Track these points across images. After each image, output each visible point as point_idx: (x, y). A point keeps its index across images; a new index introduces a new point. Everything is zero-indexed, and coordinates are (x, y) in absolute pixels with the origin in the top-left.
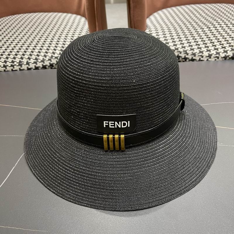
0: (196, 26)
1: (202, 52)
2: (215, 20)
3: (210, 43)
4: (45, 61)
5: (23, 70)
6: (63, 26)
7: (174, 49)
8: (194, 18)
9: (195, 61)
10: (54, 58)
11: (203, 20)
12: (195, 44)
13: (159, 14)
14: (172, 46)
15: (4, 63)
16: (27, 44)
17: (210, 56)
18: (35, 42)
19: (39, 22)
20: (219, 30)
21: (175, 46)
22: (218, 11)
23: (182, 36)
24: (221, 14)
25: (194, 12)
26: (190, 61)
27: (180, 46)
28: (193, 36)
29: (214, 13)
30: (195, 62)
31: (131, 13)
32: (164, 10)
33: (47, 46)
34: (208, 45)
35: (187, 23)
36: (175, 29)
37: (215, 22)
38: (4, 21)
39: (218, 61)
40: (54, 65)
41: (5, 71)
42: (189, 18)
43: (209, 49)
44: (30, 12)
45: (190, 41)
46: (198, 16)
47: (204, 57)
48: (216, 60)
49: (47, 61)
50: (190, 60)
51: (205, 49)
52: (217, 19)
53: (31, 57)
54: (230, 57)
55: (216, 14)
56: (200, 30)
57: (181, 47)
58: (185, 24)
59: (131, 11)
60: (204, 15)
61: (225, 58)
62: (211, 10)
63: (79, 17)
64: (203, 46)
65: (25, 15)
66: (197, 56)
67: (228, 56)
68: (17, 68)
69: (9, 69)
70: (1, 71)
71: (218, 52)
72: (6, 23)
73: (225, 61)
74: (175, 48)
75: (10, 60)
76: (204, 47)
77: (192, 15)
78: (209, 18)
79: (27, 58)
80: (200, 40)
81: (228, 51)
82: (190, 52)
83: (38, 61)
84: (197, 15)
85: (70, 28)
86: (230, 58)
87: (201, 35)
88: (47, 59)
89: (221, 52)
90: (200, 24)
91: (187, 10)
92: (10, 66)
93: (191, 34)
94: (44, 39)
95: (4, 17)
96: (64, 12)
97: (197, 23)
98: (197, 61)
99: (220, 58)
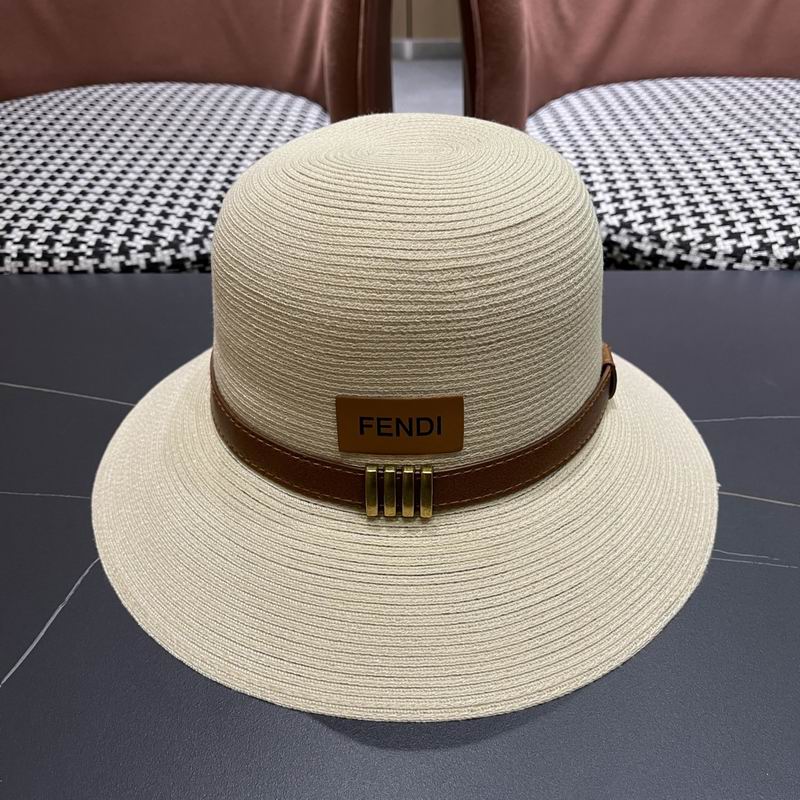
0: (692, 150)
1: (712, 240)
2: (758, 134)
3: (738, 209)
4: (184, 244)
6: (246, 132)
7: (618, 224)
8: (687, 124)
9: (687, 267)
11: (717, 131)
12: (687, 210)
13: (567, 104)
14: (612, 215)
15: (46, 247)
16: (124, 187)
18: (150, 179)
19: (167, 112)
20: (771, 170)
21: (620, 217)
22: (767, 104)
23: (646, 183)
24: (779, 113)
25: (688, 103)
26: (669, 269)
27: (639, 216)
28: (682, 184)
29: (754, 109)
30: (687, 272)
31: (477, 99)
32: (586, 93)
33: (191, 194)
34: (733, 216)
35: (663, 140)
36: (623, 159)
37: (758, 140)
38: (51, 104)
39: (764, 272)
41: (45, 270)
42: (668, 123)
43: (734, 231)
44: (140, 81)
45: (673, 200)
46: (701, 117)
47: (720, 256)
48: (757, 268)
49: (189, 245)
50: (669, 265)
51: (723, 231)
52: (765, 131)
53: (134, 230)
55: (760, 113)
56: (705, 167)
57: (641, 220)
58: (655, 143)
59: (477, 94)
60: (720, 115)
62: (743, 100)
63: (301, 102)
64: (717, 219)
65: (124, 88)
66: (694, 250)
68: (85, 263)
69: (62, 266)
70: (35, 273)
71: (766, 241)
72: (57, 112)
73: (790, 272)
74: (621, 221)
75: (65, 237)
77: (678, 114)
78: (739, 126)
79: (122, 232)
80: (706, 199)
82: (671, 238)
84: (697, 113)
85: (271, 138)
87: (709, 181)
89: (776, 243)
90: (708, 144)
91: (662, 95)
93: (677, 177)
94: (182, 170)
95: (53, 90)
96: (251, 84)
97: (696, 142)
98: (693, 269)
99: (773, 262)
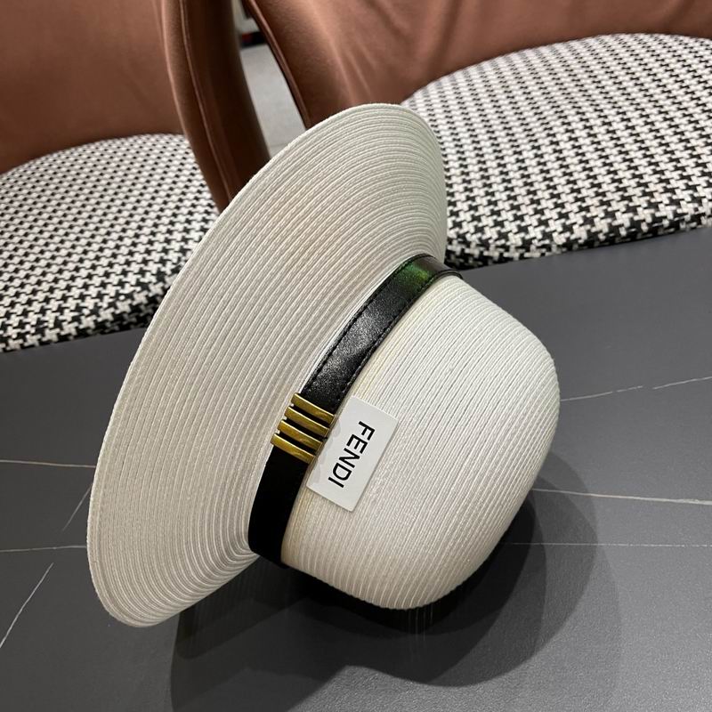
5: (49, 342)
10: (122, 298)
17: (526, 245)
40: (126, 316)
54: (581, 241)
61: (569, 245)
67: (576, 240)
76: (511, 218)
81: (575, 227)
83: (83, 315)
86: (581, 245)
88: (105, 305)
92: (14, 336)
